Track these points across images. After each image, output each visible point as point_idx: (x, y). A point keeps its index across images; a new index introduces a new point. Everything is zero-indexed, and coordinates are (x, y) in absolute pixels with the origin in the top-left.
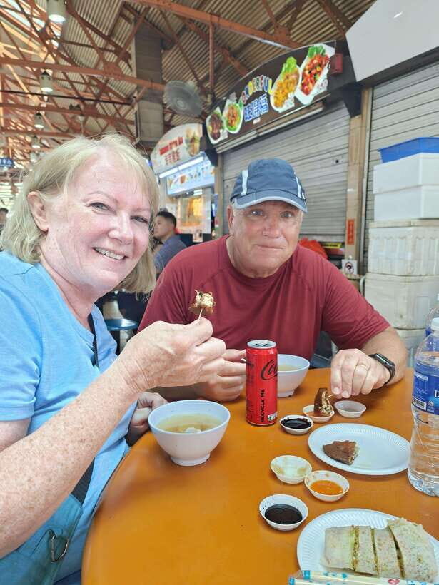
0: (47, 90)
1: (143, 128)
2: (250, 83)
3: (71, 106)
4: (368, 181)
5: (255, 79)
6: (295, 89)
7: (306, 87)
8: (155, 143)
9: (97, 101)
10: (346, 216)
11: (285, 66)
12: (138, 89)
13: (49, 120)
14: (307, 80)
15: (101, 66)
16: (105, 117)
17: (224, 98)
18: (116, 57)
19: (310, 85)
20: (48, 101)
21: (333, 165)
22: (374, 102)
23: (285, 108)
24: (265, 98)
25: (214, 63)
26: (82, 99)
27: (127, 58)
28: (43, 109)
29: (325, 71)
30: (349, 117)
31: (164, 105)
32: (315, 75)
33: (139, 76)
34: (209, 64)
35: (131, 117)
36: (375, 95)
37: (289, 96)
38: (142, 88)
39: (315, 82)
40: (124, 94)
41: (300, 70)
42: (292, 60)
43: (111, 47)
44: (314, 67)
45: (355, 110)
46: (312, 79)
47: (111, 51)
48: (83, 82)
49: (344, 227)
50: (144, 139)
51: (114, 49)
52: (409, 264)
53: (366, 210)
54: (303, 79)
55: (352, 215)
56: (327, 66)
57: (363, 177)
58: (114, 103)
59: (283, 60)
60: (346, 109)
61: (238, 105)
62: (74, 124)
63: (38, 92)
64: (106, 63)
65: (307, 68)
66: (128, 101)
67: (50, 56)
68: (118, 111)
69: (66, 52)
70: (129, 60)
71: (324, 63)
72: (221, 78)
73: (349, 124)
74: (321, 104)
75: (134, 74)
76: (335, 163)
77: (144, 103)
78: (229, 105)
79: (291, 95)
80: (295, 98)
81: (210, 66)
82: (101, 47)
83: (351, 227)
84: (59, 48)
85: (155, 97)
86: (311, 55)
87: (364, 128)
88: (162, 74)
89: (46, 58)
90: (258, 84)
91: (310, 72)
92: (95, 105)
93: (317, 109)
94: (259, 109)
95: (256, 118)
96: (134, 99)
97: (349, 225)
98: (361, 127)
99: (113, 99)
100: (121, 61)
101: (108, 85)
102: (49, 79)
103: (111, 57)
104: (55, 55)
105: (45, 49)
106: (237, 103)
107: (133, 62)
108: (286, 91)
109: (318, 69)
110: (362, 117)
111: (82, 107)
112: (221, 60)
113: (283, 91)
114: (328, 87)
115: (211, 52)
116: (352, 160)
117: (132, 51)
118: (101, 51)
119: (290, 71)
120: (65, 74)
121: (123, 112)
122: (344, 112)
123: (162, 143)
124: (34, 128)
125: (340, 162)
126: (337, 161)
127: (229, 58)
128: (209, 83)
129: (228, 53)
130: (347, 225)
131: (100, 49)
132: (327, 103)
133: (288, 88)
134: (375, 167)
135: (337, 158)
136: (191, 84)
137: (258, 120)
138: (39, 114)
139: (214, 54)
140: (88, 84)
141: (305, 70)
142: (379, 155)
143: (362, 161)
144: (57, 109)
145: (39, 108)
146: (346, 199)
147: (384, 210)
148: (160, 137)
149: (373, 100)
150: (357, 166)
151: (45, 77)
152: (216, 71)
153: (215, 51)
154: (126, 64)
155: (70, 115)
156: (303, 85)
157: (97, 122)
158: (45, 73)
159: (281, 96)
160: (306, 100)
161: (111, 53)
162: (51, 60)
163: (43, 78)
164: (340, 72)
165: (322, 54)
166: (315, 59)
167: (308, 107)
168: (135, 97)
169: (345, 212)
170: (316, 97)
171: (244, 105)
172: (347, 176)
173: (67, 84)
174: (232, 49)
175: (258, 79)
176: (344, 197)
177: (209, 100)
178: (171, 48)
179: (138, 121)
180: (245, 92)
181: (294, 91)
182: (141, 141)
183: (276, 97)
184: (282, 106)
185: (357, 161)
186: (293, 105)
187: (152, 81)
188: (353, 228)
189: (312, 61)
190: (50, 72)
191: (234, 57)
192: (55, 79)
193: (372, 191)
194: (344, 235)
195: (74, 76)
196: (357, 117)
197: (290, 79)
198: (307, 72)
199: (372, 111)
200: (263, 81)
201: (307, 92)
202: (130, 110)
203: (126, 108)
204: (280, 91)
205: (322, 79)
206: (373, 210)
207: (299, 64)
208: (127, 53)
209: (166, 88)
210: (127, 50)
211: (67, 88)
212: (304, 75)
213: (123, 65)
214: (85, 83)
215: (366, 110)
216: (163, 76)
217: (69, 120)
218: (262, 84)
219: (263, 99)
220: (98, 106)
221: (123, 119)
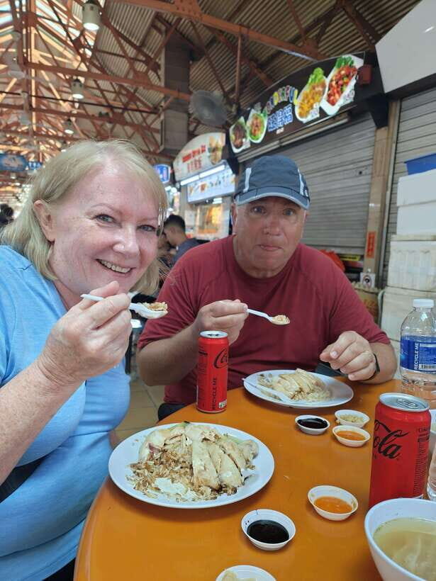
0: (78, 96)
1: (168, 137)
2: (276, 94)
3: (100, 113)
4: (391, 194)
5: (281, 89)
6: (321, 99)
7: (332, 98)
8: (177, 152)
9: (125, 109)
10: (366, 228)
11: (312, 77)
12: (166, 98)
13: (79, 126)
14: (333, 91)
15: (131, 76)
16: (132, 125)
17: (249, 109)
18: (146, 68)
19: (337, 96)
20: (79, 108)
21: (356, 176)
22: (402, 114)
23: (310, 118)
24: (290, 108)
25: (240, 75)
26: (111, 107)
27: (156, 68)
28: (74, 115)
29: (353, 82)
30: (374, 129)
31: (189, 115)
32: (342, 85)
33: (167, 85)
34: (235, 76)
35: (157, 125)
36: (403, 107)
37: (314, 106)
38: (169, 98)
39: (342, 92)
40: (152, 104)
41: (327, 81)
42: (319, 71)
43: (142, 58)
44: (341, 78)
45: (382, 122)
46: (339, 89)
47: (140, 61)
48: (113, 90)
49: (364, 240)
50: (168, 147)
51: (144, 59)
53: (388, 223)
54: (329, 90)
55: (373, 227)
56: (354, 77)
57: (387, 190)
58: (141, 111)
59: (309, 71)
60: (372, 120)
61: (262, 115)
62: (102, 132)
63: (70, 99)
64: (136, 72)
65: (334, 79)
66: (155, 110)
67: (83, 65)
68: (144, 119)
69: (98, 60)
70: (158, 71)
71: (351, 74)
72: (246, 89)
73: (375, 136)
74: (346, 114)
75: (162, 84)
76: (358, 174)
77: (169, 112)
78: (253, 115)
79: (316, 106)
80: (321, 109)
81: (237, 78)
82: (132, 56)
83: (371, 240)
84: (92, 57)
85: (180, 106)
86: (339, 67)
87: (390, 140)
88: (189, 85)
89: (79, 66)
90: (283, 94)
91: (337, 83)
92: (122, 114)
93: (342, 120)
94: (283, 118)
95: (280, 128)
96: (161, 109)
97: (370, 238)
98: (388, 138)
99: (141, 109)
100: (150, 71)
101: (136, 94)
102: (81, 85)
103: (141, 67)
104: (88, 64)
105: (79, 58)
106: (262, 112)
107: (161, 72)
108: (312, 101)
109: (346, 80)
110: (389, 129)
111: (111, 115)
112: (248, 71)
113: (309, 102)
114: (354, 98)
115: (238, 63)
116: (376, 172)
117: (162, 61)
118: (132, 61)
119: (317, 81)
120: (96, 82)
121: (149, 121)
122: (370, 124)
123: (185, 152)
124: (64, 133)
125: (363, 173)
126: (361, 173)
127: (256, 71)
128: (235, 94)
129: (255, 65)
130: (368, 238)
131: (131, 58)
132: (352, 114)
133: (313, 98)
134: (401, 179)
135: (360, 170)
136: (217, 93)
137: (282, 130)
138: (69, 120)
139: (241, 65)
140: (118, 93)
141: (332, 81)
142: (405, 167)
143: (386, 174)
144: (87, 116)
145: (70, 114)
146: (368, 212)
147: (406, 223)
148: (183, 146)
149: (400, 112)
150: (381, 178)
151: (77, 84)
152: (242, 82)
153: (242, 63)
154: (155, 75)
155: (99, 123)
156: (329, 96)
157: (124, 130)
158: (78, 80)
159: (306, 107)
160: (331, 110)
161: (141, 64)
162: (83, 68)
163: (75, 85)
164: (368, 82)
165: (350, 65)
166: (342, 70)
167: (334, 118)
168: (162, 106)
169: (366, 224)
170: (342, 108)
171: (269, 115)
172: (370, 188)
173: (97, 92)
174: (259, 62)
175: (284, 90)
176: (366, 209)
177: (234, 109)
178: (199, 60)
179: (164, 129)
180: (270, 102)
181: (319, 102)
182: (164, 150)
183: (301, 108)
184: (306, 117)
185: (382, 173)
186: (318, 116)
187: (179, 91)
188: (373, 241)
189: (339, 72)
190: (82, 79)
191: (261, 69)
192: (86, 87)
193: (396, 203)
194: (363, 248)
195: (104, 84)
196: (383, 129)
197: (317, 89)
198: (334, 83)
199: (399, 122)
200: (288, 92)
201: (333, 103)
202: (155, 119)
203: (153, 116)
204: (306, 102)
205: (349, 90)
206: (396, 223)
207: (326, 74)
208: (157, 63)
209: (192, 97)
210: (157, 60)
211: (97, 96)
212: (331, 86)
213: (151, 74)
214: (115, 92)
215: (393, 122)
216: (190, 87)
217: (98, 128)
218: (287, 94)
219: (288, 109)
220: (126, 114)
221: (148, 128)
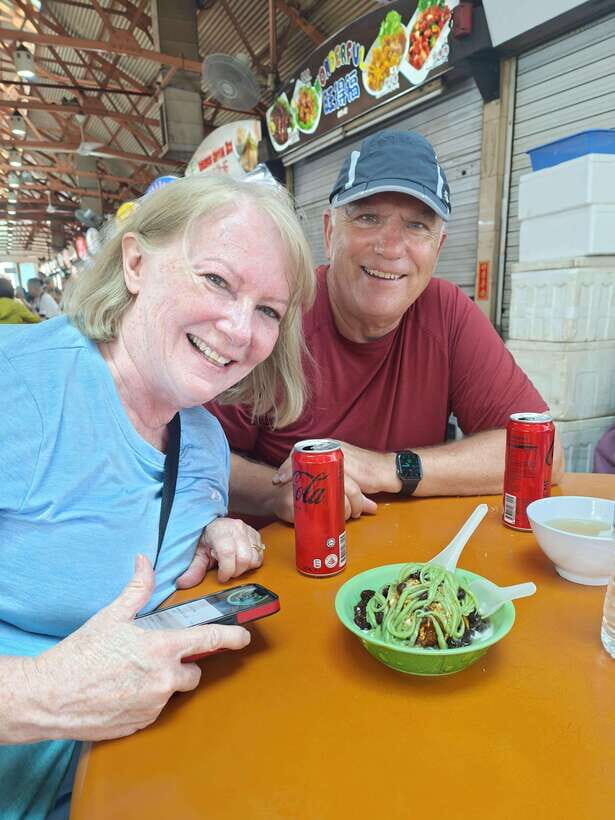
0: (27, 74)
1: (172, 132)
2: (332, 54)
3: (65, 100)
4: (509, 202)
5: (339, 47)
6: (400, 61)
7: (416, 57)
8: (189, 155)
9: (103, 89)
10: (476, 257)
11: (384, 26)
12: (163, 69)
13: (34, 124)
14: (417, 45)
15: (107, 38)
16: (115, 114)
17: (293, 81)
18: (129, 23)
19: (423, 54)
20: (31, 94)
21: (458, 179)
22: (519, 78)
23: (385, 90)
24: (355, 76)
25: (275, 29)
26: (81, 89)
27: (144, 23)
28: (24, 105)
29: (446, 31)
30: (481, 103)
31: (203, 95)
32: (430, 38)
33: (164, 50)
34: (268, 31)
35: (154, 114)
36: (520, 68)
37: (391, 72)
38: (169, 68)
39: (431, 49)
40: (144, 81)
41: (407, 31)
42: (394, 17)
43: (120, 8)
44: (428, 26)
45: (491, 92)
46: (426, 44)
47: (120, 13)
48: (81, 62)
49: (474, 273)
50: (175, 147)
51: (125, 10)
52: (570, 323)
53: (506, 247)
54: (411, 45)
55: (485, 255)
56: (448, 22)
57: (502, 197)
58: (127, 93)
59: (380, 15)
60: (477, 90)
61: (313, 88)
62: (72, 129)
63: (16, 80)
64: (113, 30)
65: (417, 28)
66: (149, 90)
67: (29, 24)
68: (134, 106)
69: (52, 15)
70: (149, 28)
71: (443, 19)
72: (285, 52)
73: (482, 114)
74: (438, 83)
75: (158, 49)
76: (460, 174)
77: (173, 91)
78: (301, 89)
79: (394, 71)
80: (400, 75)
81: (271, 33)
82: (105, 6)
83: (484, 273)
84: (42, 10)
85: (188, 81)
86: (424, 8)
87: (504, 120)
88: (198, 49)
89: (23, 26)
90: (343, 55)
91: (422, 34)
92: (99, 98)
93: (433, 91)
94: (345, 92)
95: (342, 108)
96: (157, 87)
97: (481, 271)
98: (501, 117)
99: (127, 89)
100: (137, 29)
101: (118, 66)
102: (29, 56)
103: (121, 23)
104: (37, 22)
105: (22, 13)
106: (313, 85)
107: (154, 30)
108: (386, 63)
109: (435, 28)
110: (502, 102)
111: (81, 102)
112: (286, 24)
113: (382, 64)
114: (449, 56)
115: (271, 10)
116: (486, 170)
117: (152, 12)
118: (106, 14)
119: (392, 32)
120: (51, 48)
121: (141, 108)
122: (475, 95)
123: (201, 155)
124: (13, 135)
125: (468, 172)
126: (464, 173)
127: (299, 22)
128: (269, 60)
129: (298, 13)
130: (478, 272)
131: (105, 10)
132: (449, 81)
133: (389, 59)
134: (523, 178)
135: (463, 168)
136: (242, 57)
137: (345, 111)
138: (17, 113)
139: (275, 15)
140: (89, 67)
141: (414, 31)
142: (527, 160)
143: (501, 172)
144: (45, 105)
145: (18, 104)
146: (477, 231)
147: (533, 245)
148: (197, 144)
149: (516, 76)
150: (493, 180)
151: (23, 53)
152: (280, 40)
153: (277, 11)
154: (144, 34)
155: (64, 114)
156: (412, 54)
157: (104, 124)
158: (23, 48)
159: (378, 73)
160: (417, 77)
161: (121, 17)
162: (30, 27)
163: (19, 56)
164: (468, 31)
165: (440, 5)
166: (429, 13)
167: (420, 88)
168: (159, 83)
169: (475, 251)
170: (431, 73)
171: (324, 88)
172: (479, 194)
173: (56, 67)
174: (303, 8)
175: (343, 47)
176: (475, 229)
177: (270, 82)
178: (210, 8)
179: (164, 121)
180: (323, 67)
181: (399, 64)
182: (169, 152)
183: (371, 74)
184: (380, 89)
185: (494, 172)
186: (397, 86)
187: (183, 57)
188: (486, 275)
189: (424, 18)
190: (31, 46)
191: (307, 19)
192: (38, 59)
193: (516, 216)
194: (473, 286)
195: (67, 53)
196: (493, 102)
197: (393, 46)
198: (417, 34)
199: (516, 92)
200: (350, 50)
201: (418, 65)
202: (151, 104)
203: (147, 100)
204: (378, 65)
205: (440, 44)
206: (518, 246)
207: (406, 21)
208: (145, 15)
209: (204, 66)
210: (146, 11)
211: (57, 73)
212: (413, 37)
213: (138, 33)
214: (85, 65)
215: (507, 92)
216: (200, 51)
217: (64, 124)
218: (349, 54)
219: (351, 77)
220: (104, 99)
221: (141, 118)
